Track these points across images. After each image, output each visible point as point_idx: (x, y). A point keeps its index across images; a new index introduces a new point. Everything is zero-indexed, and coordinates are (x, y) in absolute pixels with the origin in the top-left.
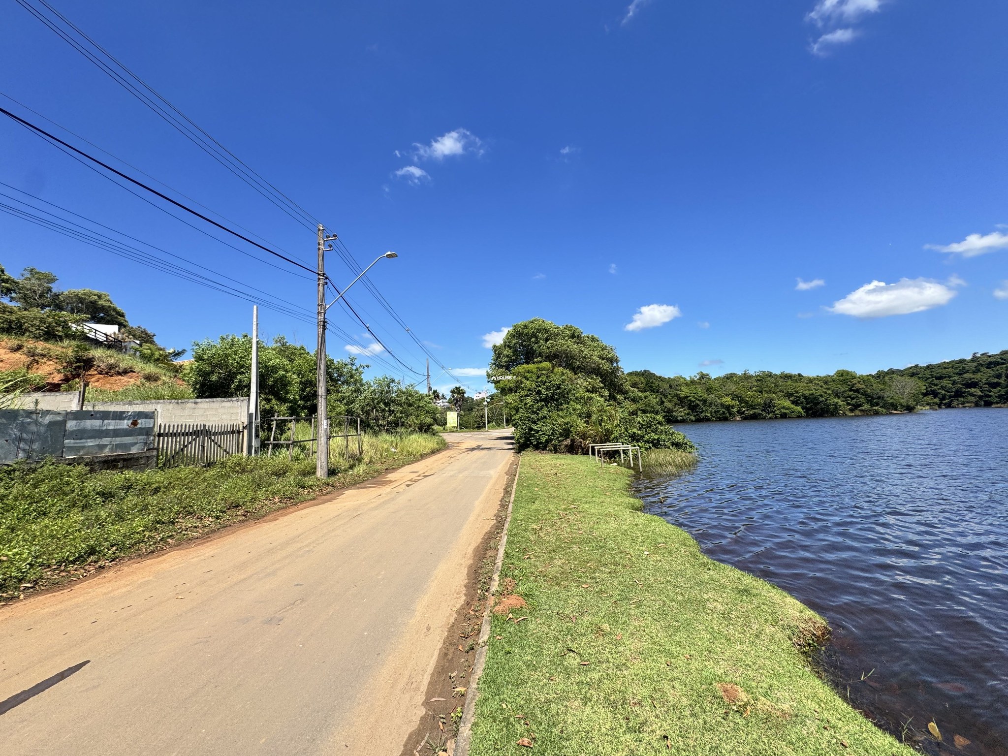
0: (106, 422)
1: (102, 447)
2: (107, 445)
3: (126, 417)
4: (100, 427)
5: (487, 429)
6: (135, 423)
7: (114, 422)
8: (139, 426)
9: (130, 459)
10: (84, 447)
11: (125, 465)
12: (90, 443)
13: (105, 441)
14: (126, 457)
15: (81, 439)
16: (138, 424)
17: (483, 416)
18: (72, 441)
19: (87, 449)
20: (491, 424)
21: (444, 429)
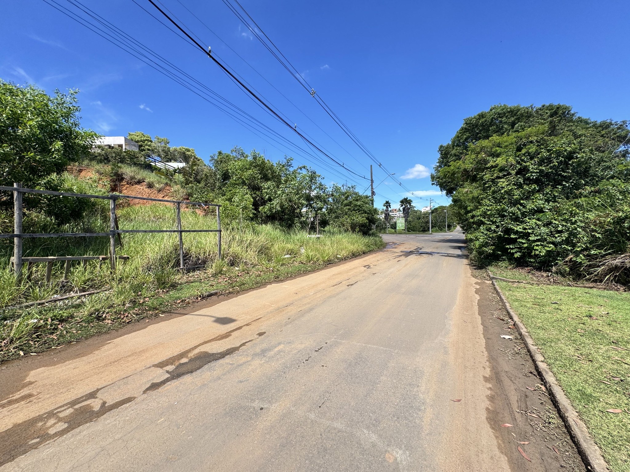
5: (430, 232)
17: (428, 222)
20: (435, 229)
21: (395, 231)
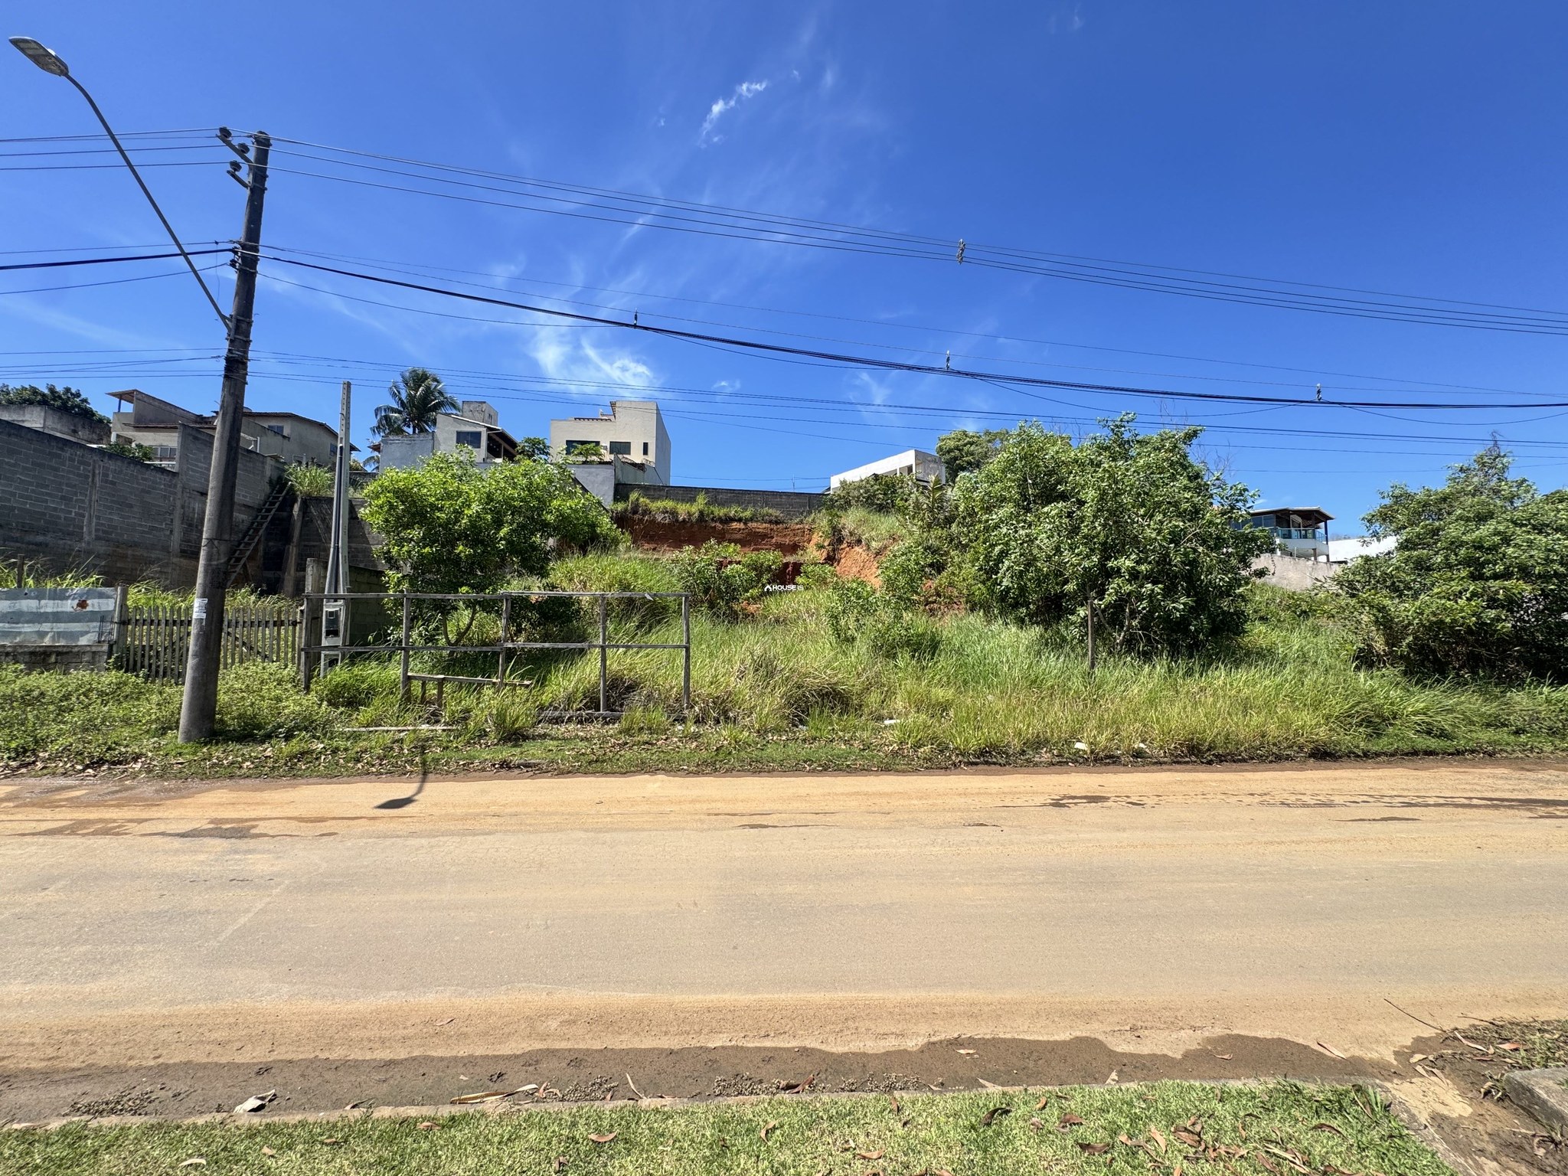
0: (43, 602)
1: (42, 635)
2: (48, 632)
3: (70, 596)
4: (37, 608)
6: (82, 604)
7: (51, 602)
8: (89, 609)
9: (67, 653)
10: (20, 633)
11: (59, 661)
12: (27, 628)
13: (46, 627)
14: (60, 650)
15: (17, 623)
16: (87, 605)
18: (7, 625)
19: (22, 636)
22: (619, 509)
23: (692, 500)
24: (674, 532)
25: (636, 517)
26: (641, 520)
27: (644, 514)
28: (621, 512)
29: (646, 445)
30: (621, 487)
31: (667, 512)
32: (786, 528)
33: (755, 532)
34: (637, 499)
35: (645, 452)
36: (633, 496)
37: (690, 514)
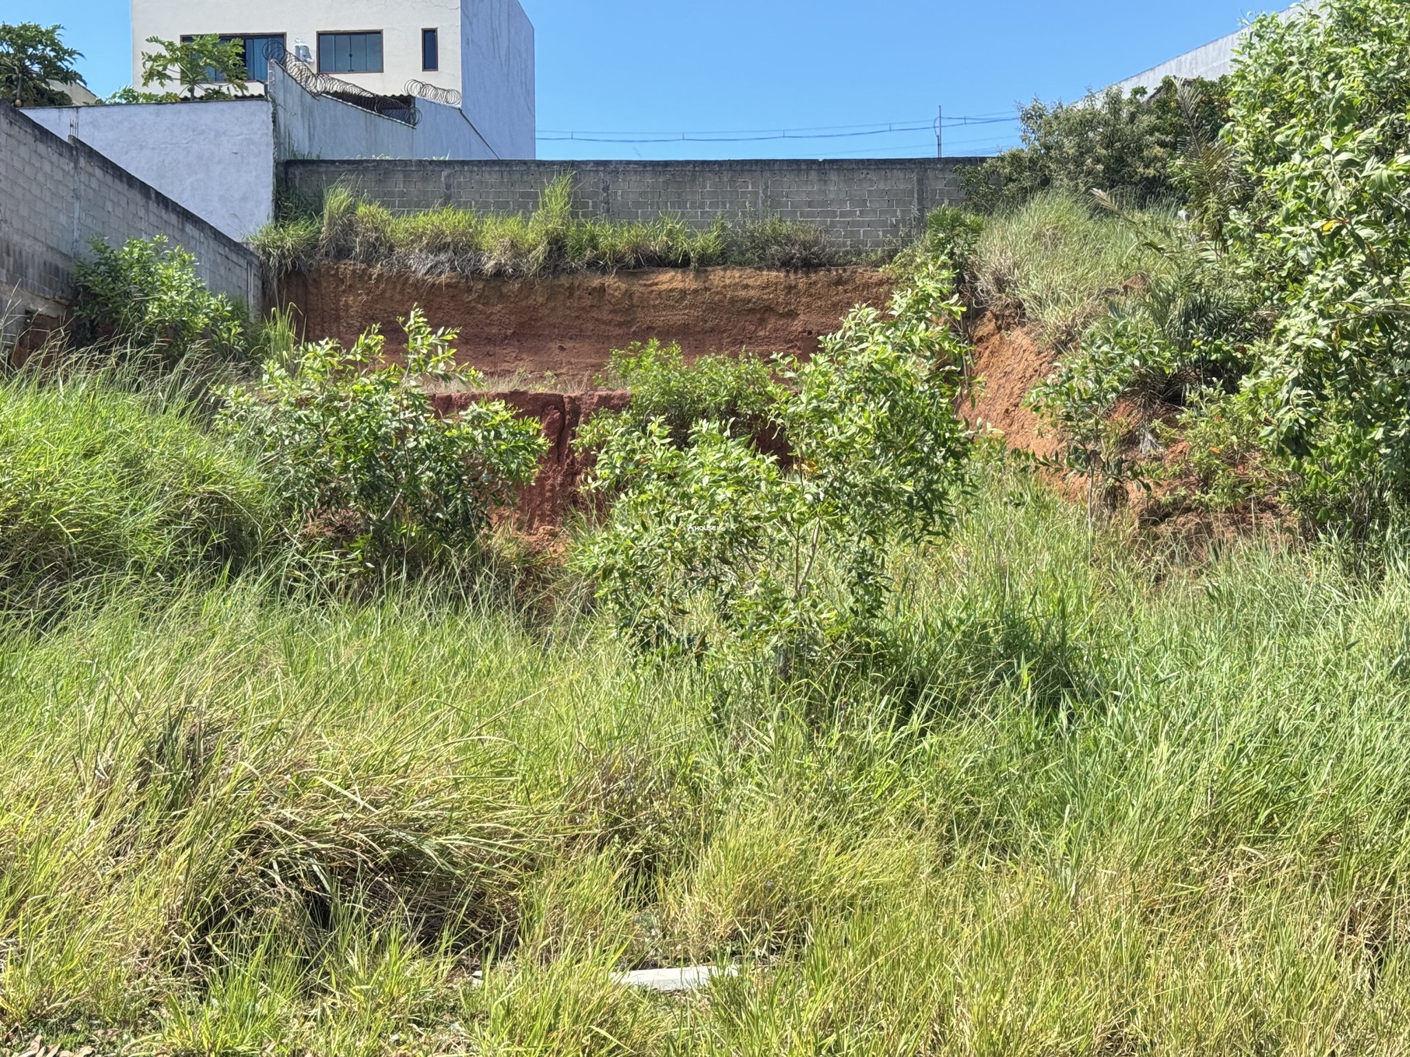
22: (289, 243)
23: (527, 204)
24: (470, 311)
25: (347, 267)
26: (363, 277)
27: (369, 260)
28: (296, 254)
29: (429, 37)
30: (297, 172)
31: (443, 248)
32: (839, 282)
33: (733, 301)
34: (351, 209)
35: (430, 61)
36: (337, 199)
37: (515, 248)
